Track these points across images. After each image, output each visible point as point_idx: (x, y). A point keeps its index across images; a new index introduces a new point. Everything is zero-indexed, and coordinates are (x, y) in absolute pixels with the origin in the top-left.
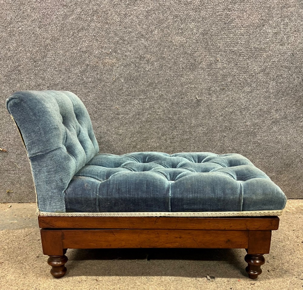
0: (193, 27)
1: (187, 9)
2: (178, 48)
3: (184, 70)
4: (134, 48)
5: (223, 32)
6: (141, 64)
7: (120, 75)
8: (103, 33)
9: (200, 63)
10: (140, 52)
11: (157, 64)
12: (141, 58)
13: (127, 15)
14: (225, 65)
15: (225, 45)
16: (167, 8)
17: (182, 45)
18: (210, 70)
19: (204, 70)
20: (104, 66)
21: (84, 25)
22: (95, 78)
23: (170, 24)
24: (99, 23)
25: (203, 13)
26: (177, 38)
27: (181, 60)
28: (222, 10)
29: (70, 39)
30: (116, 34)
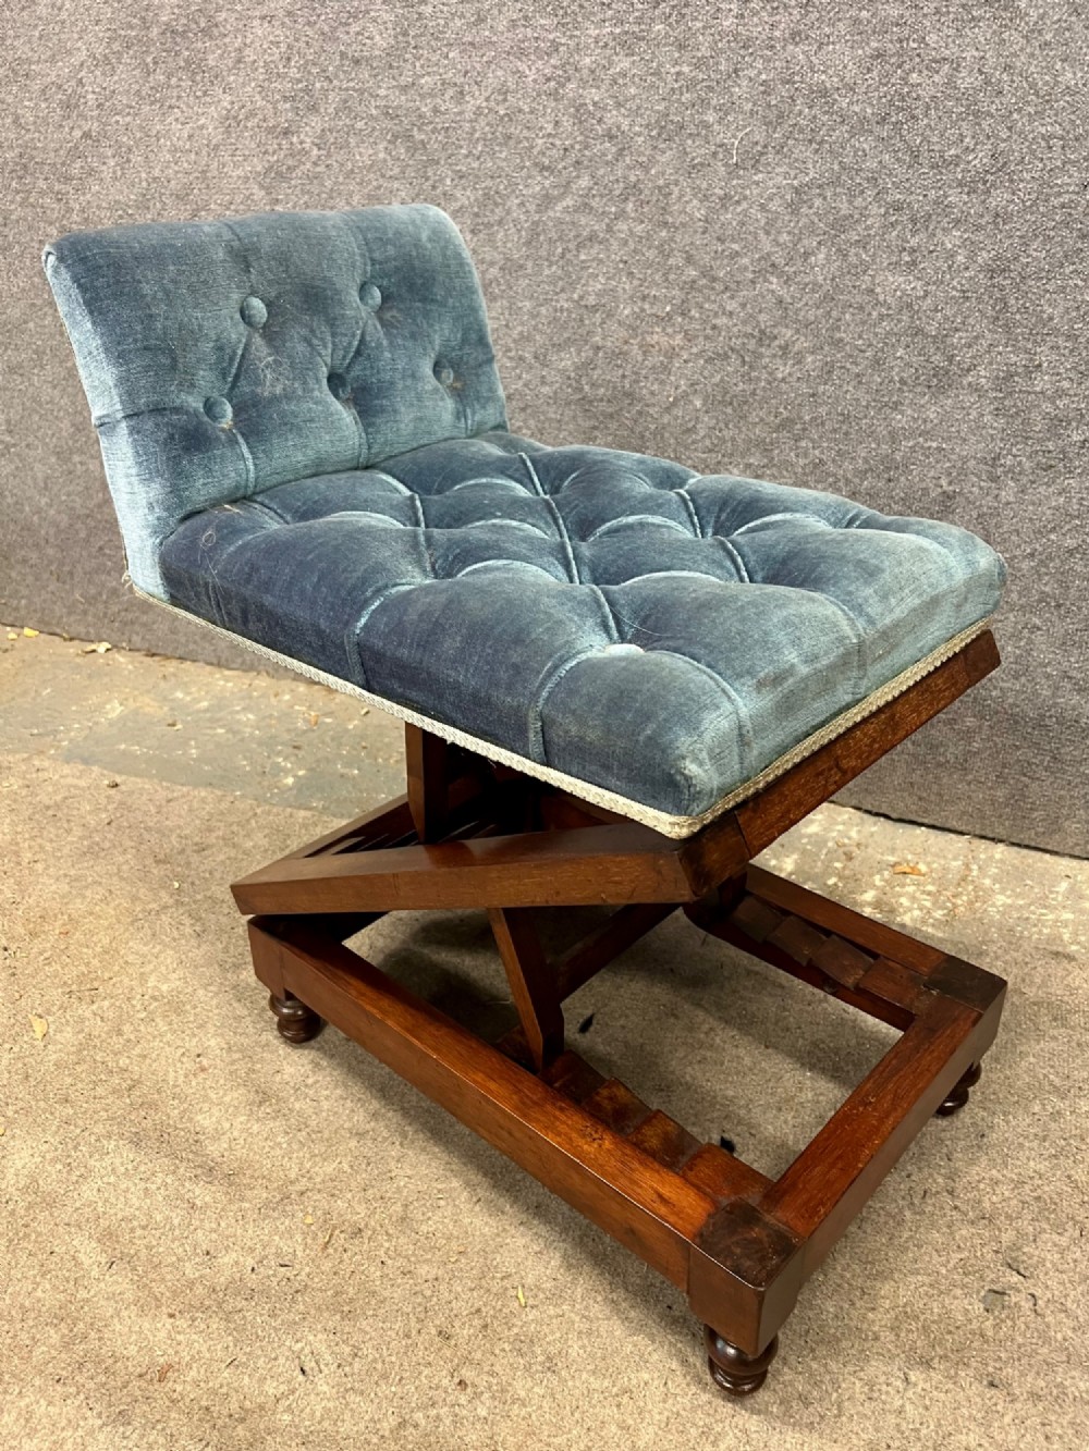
0: (954, 246)
1: (938, 181)
2: (891, 312)
3: (905, 388)
4: (743, 306)
5: (1071, 268)
6: (761, 356)
7: (692, 385)
8: (651, 254)
9: (969, 370)
10: (763, 317)
11: (814, 362)
12: (764, 337)
13: (731, 198)
14: (1066, 384)
15: (1074, 314)
16: (868, 180)
17: (909, 306)
18: (1004, 398)
19: (979, 396)
20: (645, 353)
21: (596, 228)
22: (615, 388)
23: (872, 232)
24: (642, 222)
25: (998, 199)
26: (891, 279)
27: (898, 354)
28: (1077, 189)
29: (554, 268)
30: (689, 259)
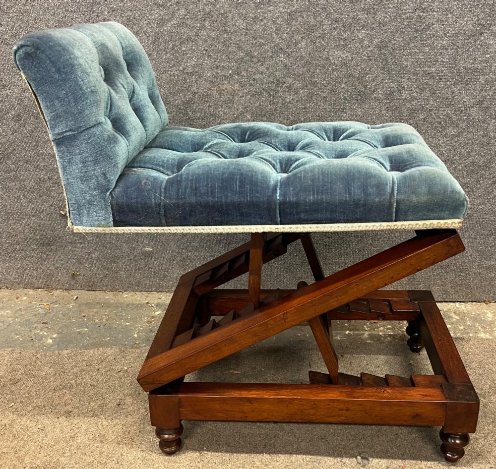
0: (363, 37)
1: (354, 9)
2: (337, 68)
3: (347, 101)
4: (268, 69)
5: (413, 44)
6: (278, 92)
7: (245, 108)
8: (220, 46)
9: (374, 91)
10: (277, 74)
11: (303, 93)
12: (278, 83)
13: (258, 18)
14: (415, 94)
15: (416, 64)
16: (322, 9)
17: (345, 64)
18: (390, 102)
19: (379, 103)
20: (220, 94)
21: (190, 34)
22: (205, 112)
23: (326, 32)
24: (214, 31)
25: (380, 16)
26: (336, 53)
27: (342, 87)
28: (412, 11)
29: (168, 55)
30: (239, 48)
